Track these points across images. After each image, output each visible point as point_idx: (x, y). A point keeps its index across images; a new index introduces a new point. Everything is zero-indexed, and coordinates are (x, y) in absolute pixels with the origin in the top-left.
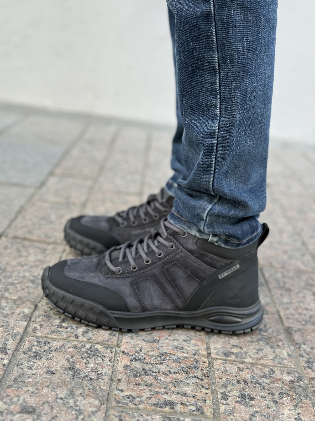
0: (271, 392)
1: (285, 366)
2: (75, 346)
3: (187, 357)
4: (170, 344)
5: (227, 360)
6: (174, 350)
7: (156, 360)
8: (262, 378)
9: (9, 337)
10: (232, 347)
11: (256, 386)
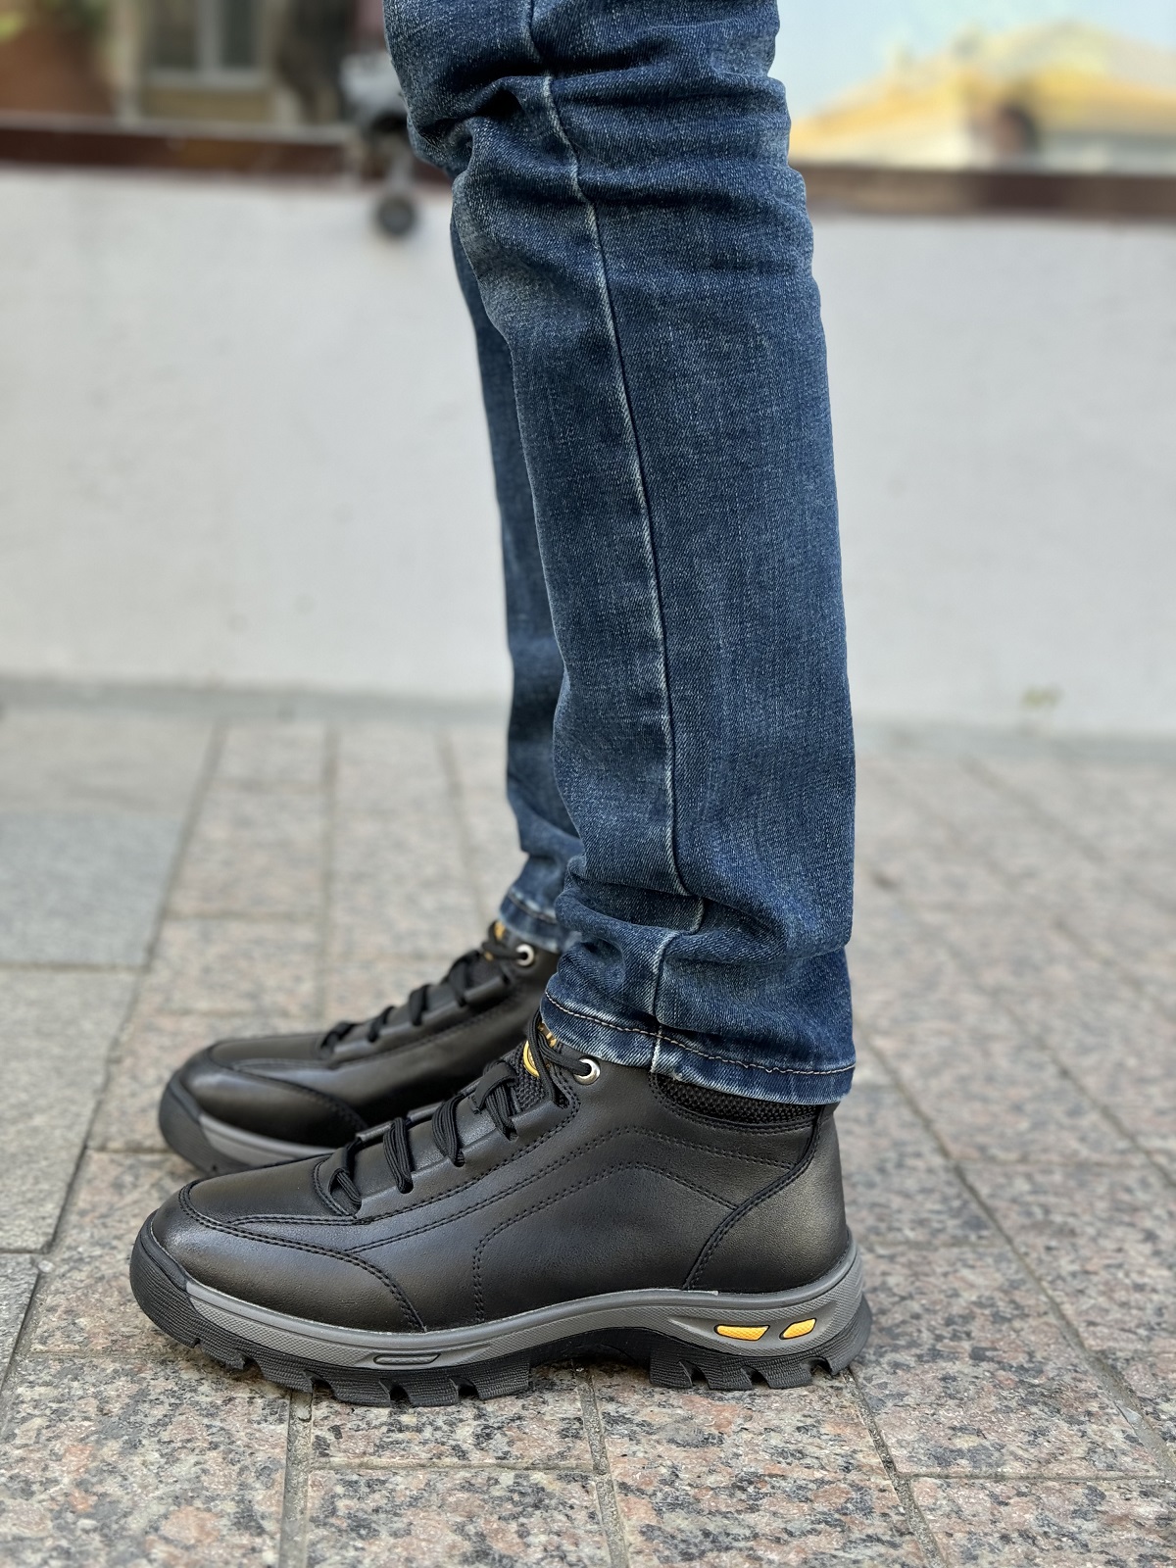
0: (1112, 1558)
1: (1128, 1476)
2: (467, 1485)
3: (826, 1479)
4: (757, 1445)
5: (947, 1477)
6: (779, 1463)
7: (735, 1500)
8: (1073, 1518)
9: (250, 1478)
10: (951, 1432)
11: (1063, 1545)
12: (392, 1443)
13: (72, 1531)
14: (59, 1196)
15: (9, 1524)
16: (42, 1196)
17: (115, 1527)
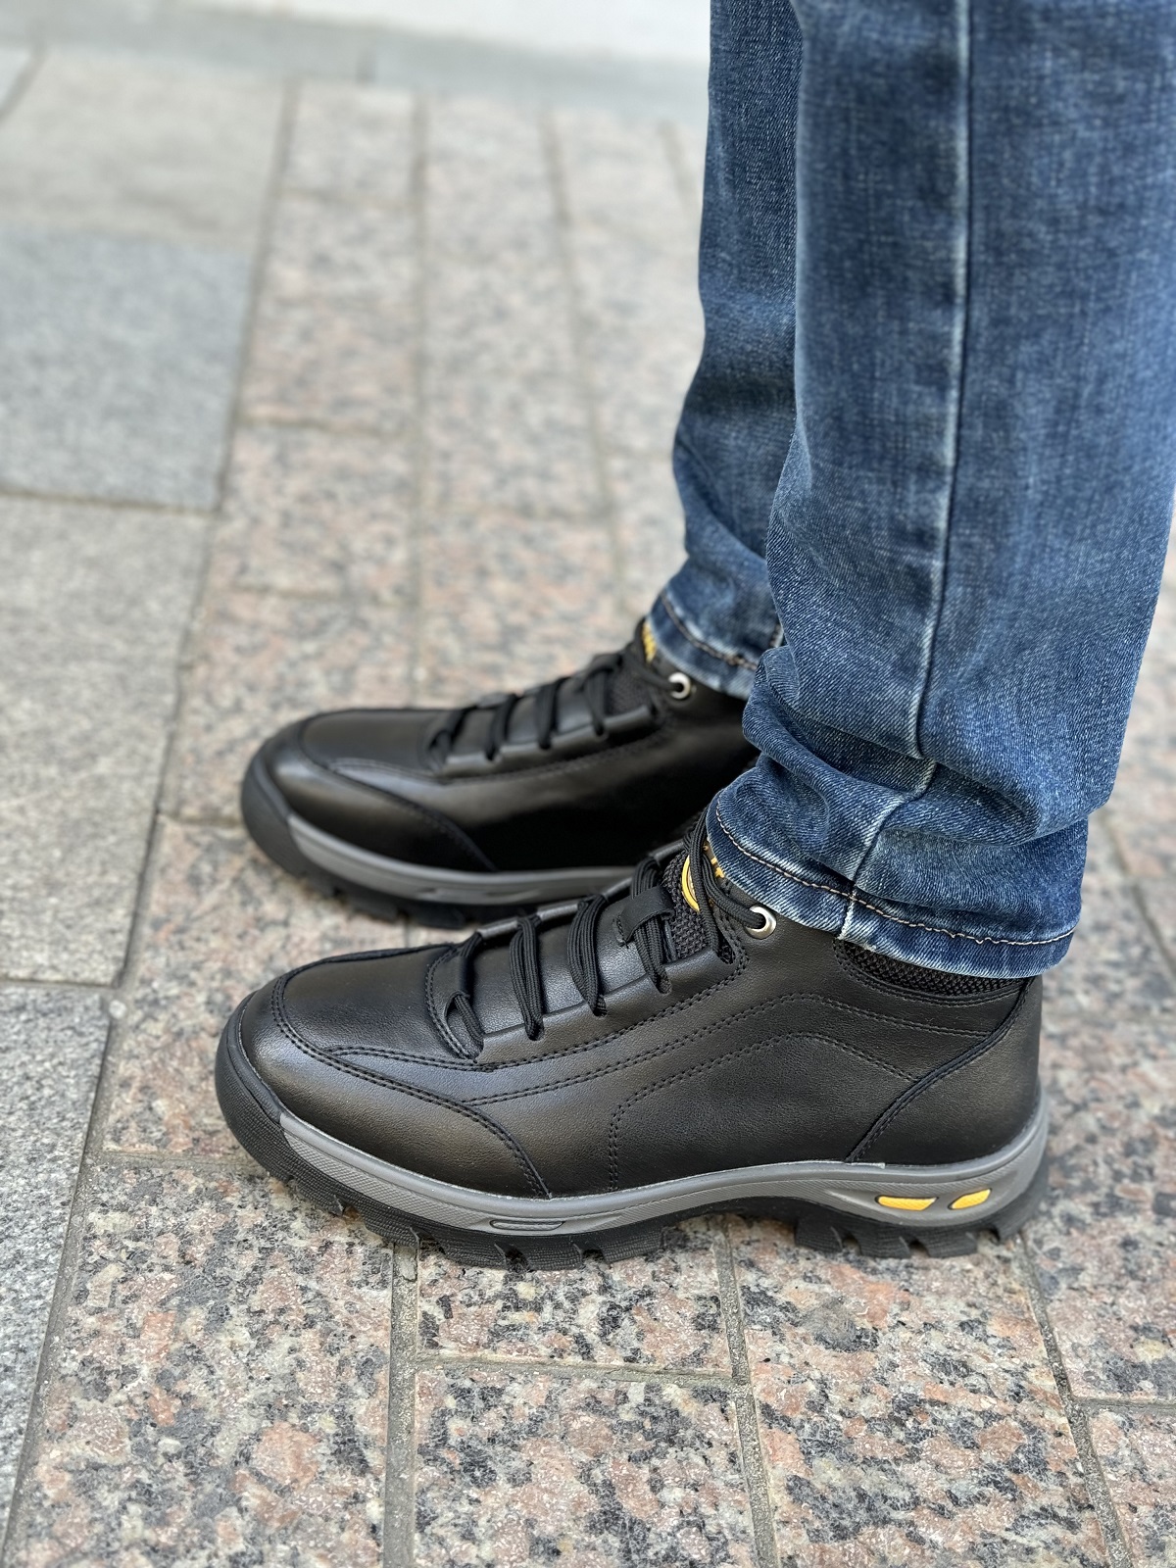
2: (592, 1401)
3: (996, 1411)
4: (916, 1350)
5: (1129, 1409)
6: (941, 1381)
7: (892, 1441)
9: (351, 1379)
10: (1131, 1333)
12: (508, 1328)
13: (153, 1457)
14: (128, 896)
15: (83, 1442)
16: (110, 894)
17: (201, 1451)
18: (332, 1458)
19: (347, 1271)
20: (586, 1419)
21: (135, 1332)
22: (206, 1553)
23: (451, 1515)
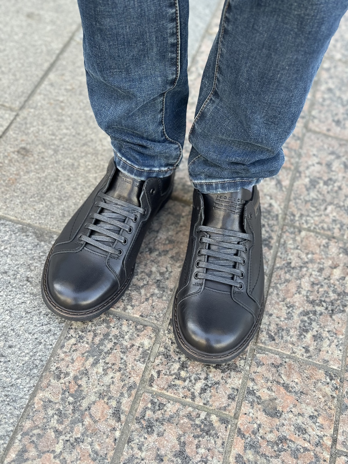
18: (112, 415)
19: (135, 355)
20: (185, 420)
21: (73, 361)
22: (70, 435)
23: (138, 441)
